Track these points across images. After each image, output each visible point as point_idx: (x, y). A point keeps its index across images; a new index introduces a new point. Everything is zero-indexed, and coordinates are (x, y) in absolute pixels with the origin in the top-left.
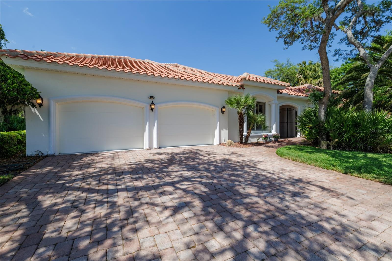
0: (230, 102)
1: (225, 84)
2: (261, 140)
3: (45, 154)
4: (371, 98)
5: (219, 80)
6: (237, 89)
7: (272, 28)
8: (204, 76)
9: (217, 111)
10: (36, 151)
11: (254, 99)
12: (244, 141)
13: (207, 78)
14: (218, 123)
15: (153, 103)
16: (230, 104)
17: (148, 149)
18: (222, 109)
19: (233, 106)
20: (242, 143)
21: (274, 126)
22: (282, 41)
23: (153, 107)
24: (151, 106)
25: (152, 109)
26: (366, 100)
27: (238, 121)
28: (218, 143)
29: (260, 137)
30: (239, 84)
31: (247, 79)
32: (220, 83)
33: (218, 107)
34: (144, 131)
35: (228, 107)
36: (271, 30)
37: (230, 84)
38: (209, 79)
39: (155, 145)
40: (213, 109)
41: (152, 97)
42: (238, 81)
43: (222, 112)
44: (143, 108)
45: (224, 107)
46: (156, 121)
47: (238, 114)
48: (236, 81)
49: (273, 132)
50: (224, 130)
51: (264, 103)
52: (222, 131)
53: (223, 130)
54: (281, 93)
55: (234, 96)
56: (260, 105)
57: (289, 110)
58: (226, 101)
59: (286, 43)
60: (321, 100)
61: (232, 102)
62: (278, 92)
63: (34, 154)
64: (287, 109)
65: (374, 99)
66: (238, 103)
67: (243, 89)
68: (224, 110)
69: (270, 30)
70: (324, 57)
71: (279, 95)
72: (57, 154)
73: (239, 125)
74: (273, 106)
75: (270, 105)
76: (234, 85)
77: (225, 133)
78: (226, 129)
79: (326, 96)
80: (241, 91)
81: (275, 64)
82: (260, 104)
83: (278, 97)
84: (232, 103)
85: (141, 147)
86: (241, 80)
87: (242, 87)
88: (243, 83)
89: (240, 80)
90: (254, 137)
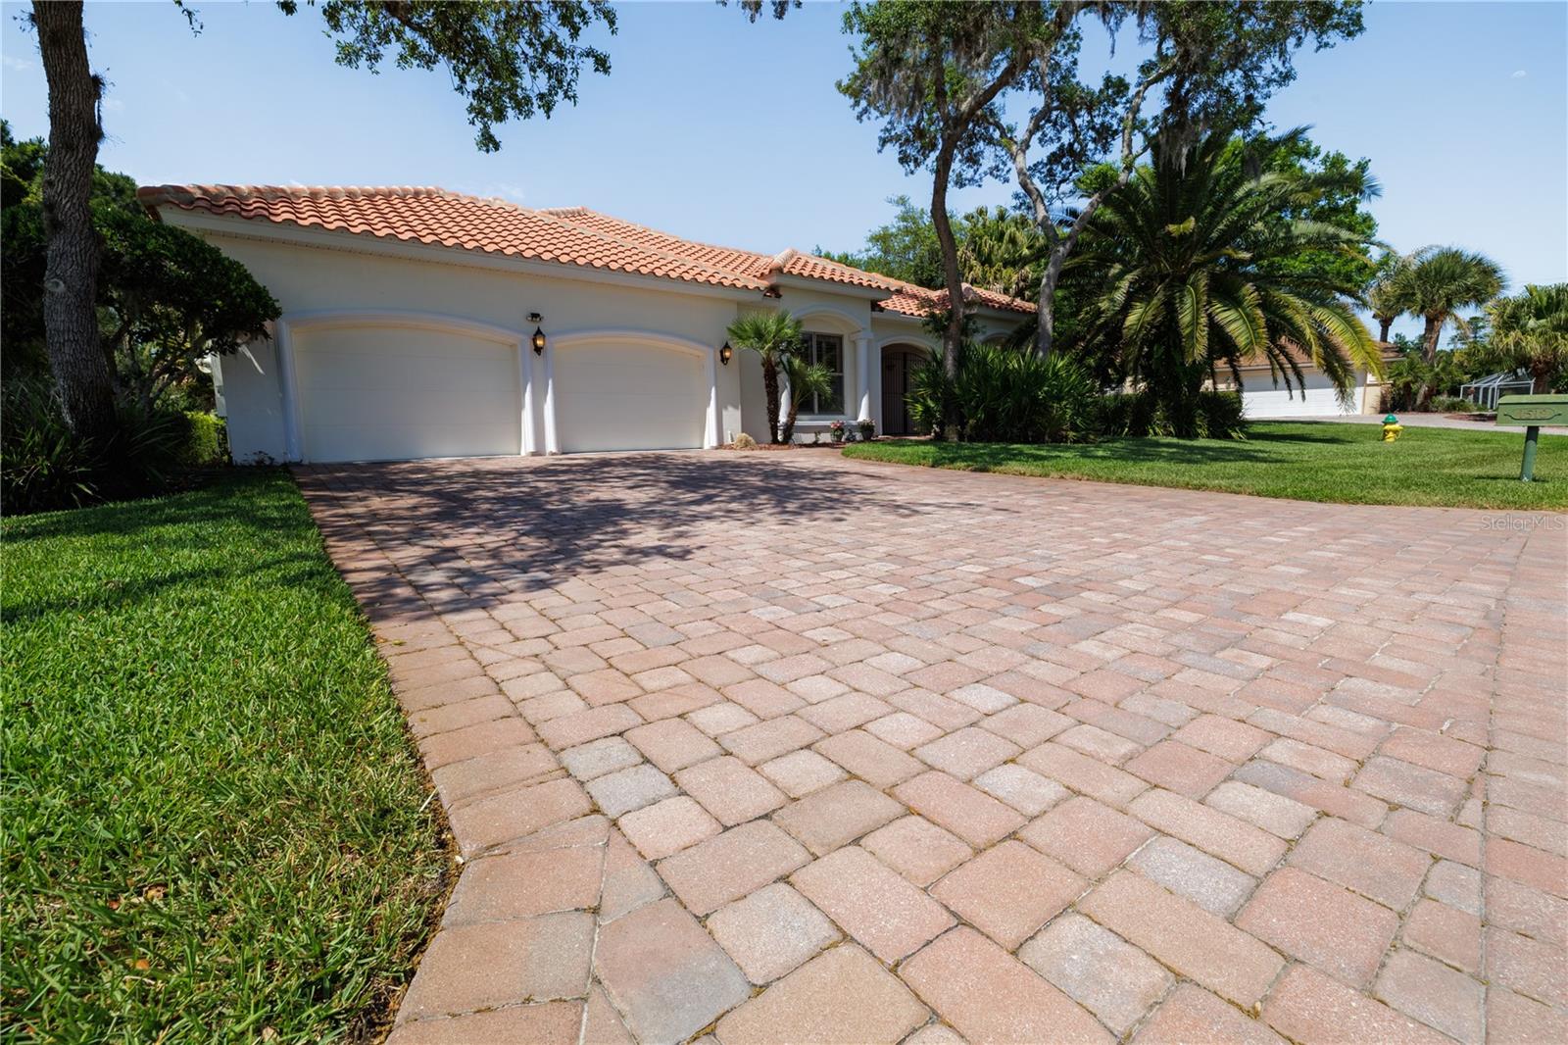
0: (739, 333)
1: (727, 283)
2: (826, 438)
3: (279, 460)
4: (1049, 326)
5: (711, 271)
6: (760, 297)
7: (865, 111)
8: (670, 259)
9: (710, 356)
10: (257, 451)
11: (798, 323)
12: (780, 438)
13: (678, 264)
14: (713, 390)
15: (539, 333)
16: (740, 337)
17: (534, 454)
18: (722, 352)
19: (748, 343)
20: (775, 441)
21: (865, 402)
22: (892, 151)
23: (540, 342)
24: (534, 340)
25: (538, 350)
26: (1040, 330)
27: (763, 382)
28: (714, 443)
29: (826, 429)
30: (764, 284)
31: (785, 270)
32: (714, 281)
33: (709, 345)
34: (520, 407)
35: (738, 346)
36: (864, 117)
37: (739, 284)
38: (684, 269)
39: (551, 445)
40: (697, 353)
41: (535, 316)
42: (762, 274)
43: (724, 360)
44: (512, 346)
45: (727, 347)
46: (550, 382)
47: (763, 365)
48: (758, 274)
49: (863, 416)
50: (730, 409)
51: (840, 338)
52: (724, 413)
53: (726, 408)
54: (882, 310)
55: (751, 317)
56: (828, 344)
57: (909, 357)
58: (729, 329)
59: (904, 159)
60: (945, 328)
61: (745, 331)
62: (875, 306)
63: (252, 459)
64: (905, 354)
65: (1054, 327)
66: (760, 335)
67: (778, 296)
68: (727, 354)
69: (859, 118)
70: (942, 227)
71: (876, 314)
72: (306, 462)
73: (765, 394)
74: (862, 346)
75: (854, 343)
76: (751, 286)
77: (733, 417)
78: (736, 407)
79: (954, 319)
80: (773, 302)
81: (899, 210)
82: (831, 340)
83: (874, 321)
84: (744, 335)
85: (515, 451)
86: (771, 271)
87: (774, 291)
88: (774, 280)
89: (767, 272)
90: (806, 430)
